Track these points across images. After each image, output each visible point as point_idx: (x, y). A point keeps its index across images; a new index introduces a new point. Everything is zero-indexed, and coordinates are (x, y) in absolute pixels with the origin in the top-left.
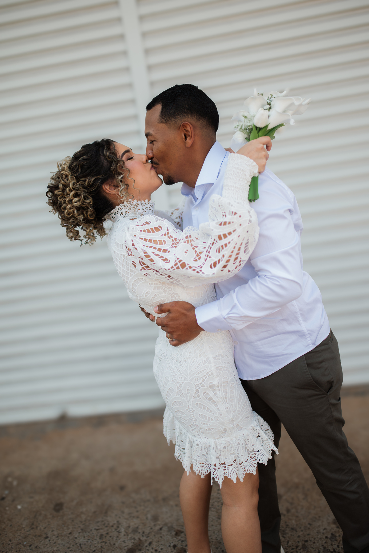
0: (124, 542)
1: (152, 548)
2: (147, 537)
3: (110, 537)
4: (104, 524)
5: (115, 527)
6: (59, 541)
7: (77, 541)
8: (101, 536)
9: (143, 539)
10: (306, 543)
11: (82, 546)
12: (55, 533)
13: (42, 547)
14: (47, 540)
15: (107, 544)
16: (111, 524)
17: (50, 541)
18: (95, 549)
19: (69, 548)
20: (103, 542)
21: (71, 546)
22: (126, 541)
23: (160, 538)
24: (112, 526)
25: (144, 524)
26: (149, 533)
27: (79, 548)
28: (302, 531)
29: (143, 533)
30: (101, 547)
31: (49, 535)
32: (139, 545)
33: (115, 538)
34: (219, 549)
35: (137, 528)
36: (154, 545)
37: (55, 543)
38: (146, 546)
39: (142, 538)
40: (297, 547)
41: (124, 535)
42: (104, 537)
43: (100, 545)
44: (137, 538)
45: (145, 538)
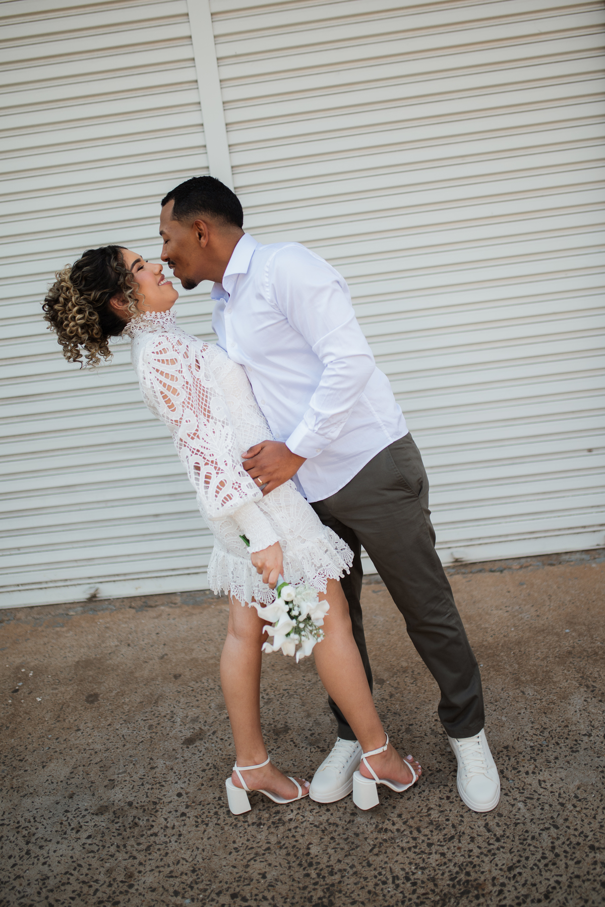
0: (181, 731)
1: (217, 737)
2: (210, 727)
3: (163, 727)
4: (154, 715)
5: (168, 717)
6: (96, 733)
7: (118, 732)
8: (150, 727)
9: (205, 728)
10: (411, 727)
11: (125, 737)
12: (89, 725)
13: (73, 739)
14: (80, 732)
15: (158, 735)
16: (163, 714)
17: (82, 733)
18: (143, 739)
19: (108, 740)
20: (153, 732)
21: (111, 738)
22: (183, 731)
23: (227, 727)
24: (165, 716)
25: (207, 714)
26: (213, 722)
27: (122, 739)
28: (407, 715)
29: (206, 722)
30: (151, 737)
31: (81, 728)
32: (200, 734)
33: (168, 729)
34: (302, 735)
35: (198, 717)
36: (219, 734)
37: (90, 735)
38: (210, 736)
39: (203, 728)
40: (399, 730)
41: (181, 725)
42: (154, 727)
43: (149, 736)
44: (197, 728)
45: (207, 727)
